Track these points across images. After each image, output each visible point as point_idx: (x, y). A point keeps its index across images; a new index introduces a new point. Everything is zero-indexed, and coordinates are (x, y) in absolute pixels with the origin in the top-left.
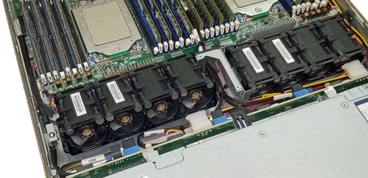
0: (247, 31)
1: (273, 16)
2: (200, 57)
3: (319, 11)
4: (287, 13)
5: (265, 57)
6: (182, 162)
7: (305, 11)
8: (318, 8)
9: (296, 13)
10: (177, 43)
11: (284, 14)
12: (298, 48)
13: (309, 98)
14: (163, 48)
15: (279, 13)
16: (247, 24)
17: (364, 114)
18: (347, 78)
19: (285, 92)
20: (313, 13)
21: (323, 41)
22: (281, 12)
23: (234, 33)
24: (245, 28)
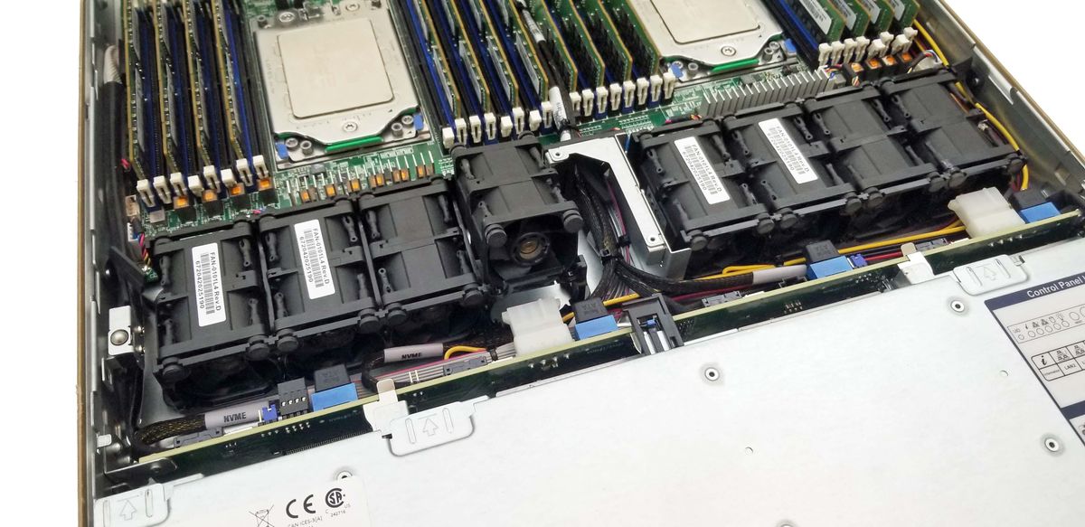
0: (695, 103)
1: (767, 71)
2: (558, 155)
3: (888, 62)
4: (804, 65)
5: (736, 162)
6: (470, 439)
7: (853, 60)
8: (888, 53)
9: (829, 62)
10: (506, 122)
11: (798, 66)
12: (830, 146)
13: (854, 281)
14: (469, 131)
15: (785, 63)
16: (698, 86)
17: (1015, 336)
18: (963, 234)
19: (785, 264)
20: (874, 66)
21: (899, 130)
22: (789, 61)
23: (660, 107)
24: (690, 95)
